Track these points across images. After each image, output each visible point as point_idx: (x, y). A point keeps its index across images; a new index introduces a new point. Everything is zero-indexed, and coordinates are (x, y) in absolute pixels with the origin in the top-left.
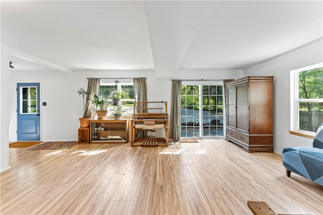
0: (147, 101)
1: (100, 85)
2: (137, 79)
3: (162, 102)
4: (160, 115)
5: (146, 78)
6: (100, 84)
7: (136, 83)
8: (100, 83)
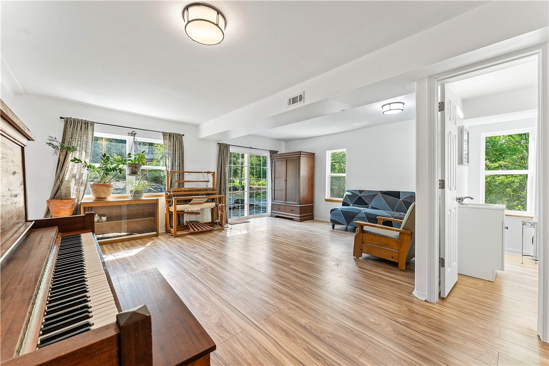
0: (183, 170)
1: (95, 135)
2: (170, 135)
3: (208, 173)
4: (206, 190)
5: (183, 135)
6: (95, 133)
7: (168, 141)
8: (93, 131)
